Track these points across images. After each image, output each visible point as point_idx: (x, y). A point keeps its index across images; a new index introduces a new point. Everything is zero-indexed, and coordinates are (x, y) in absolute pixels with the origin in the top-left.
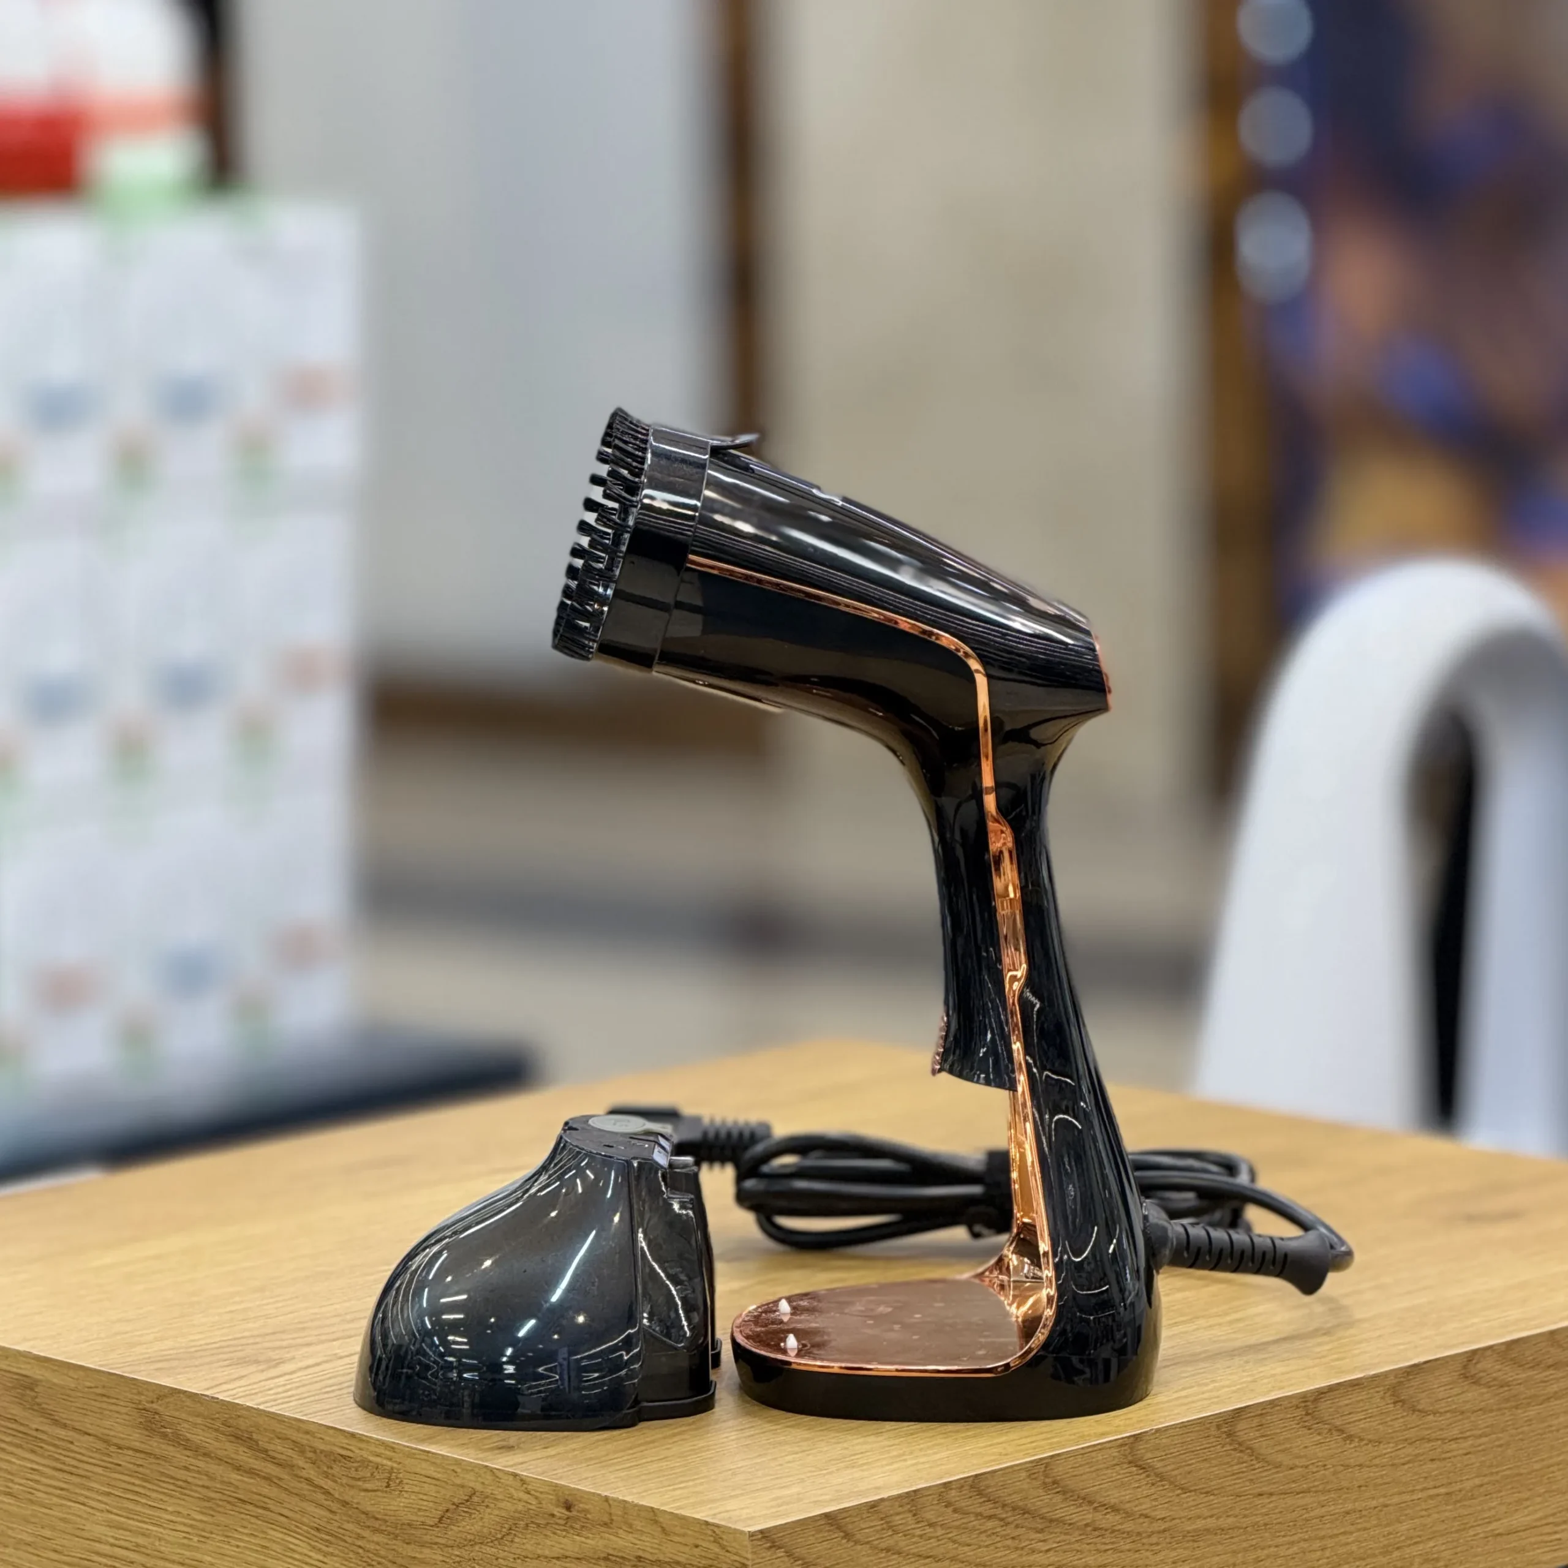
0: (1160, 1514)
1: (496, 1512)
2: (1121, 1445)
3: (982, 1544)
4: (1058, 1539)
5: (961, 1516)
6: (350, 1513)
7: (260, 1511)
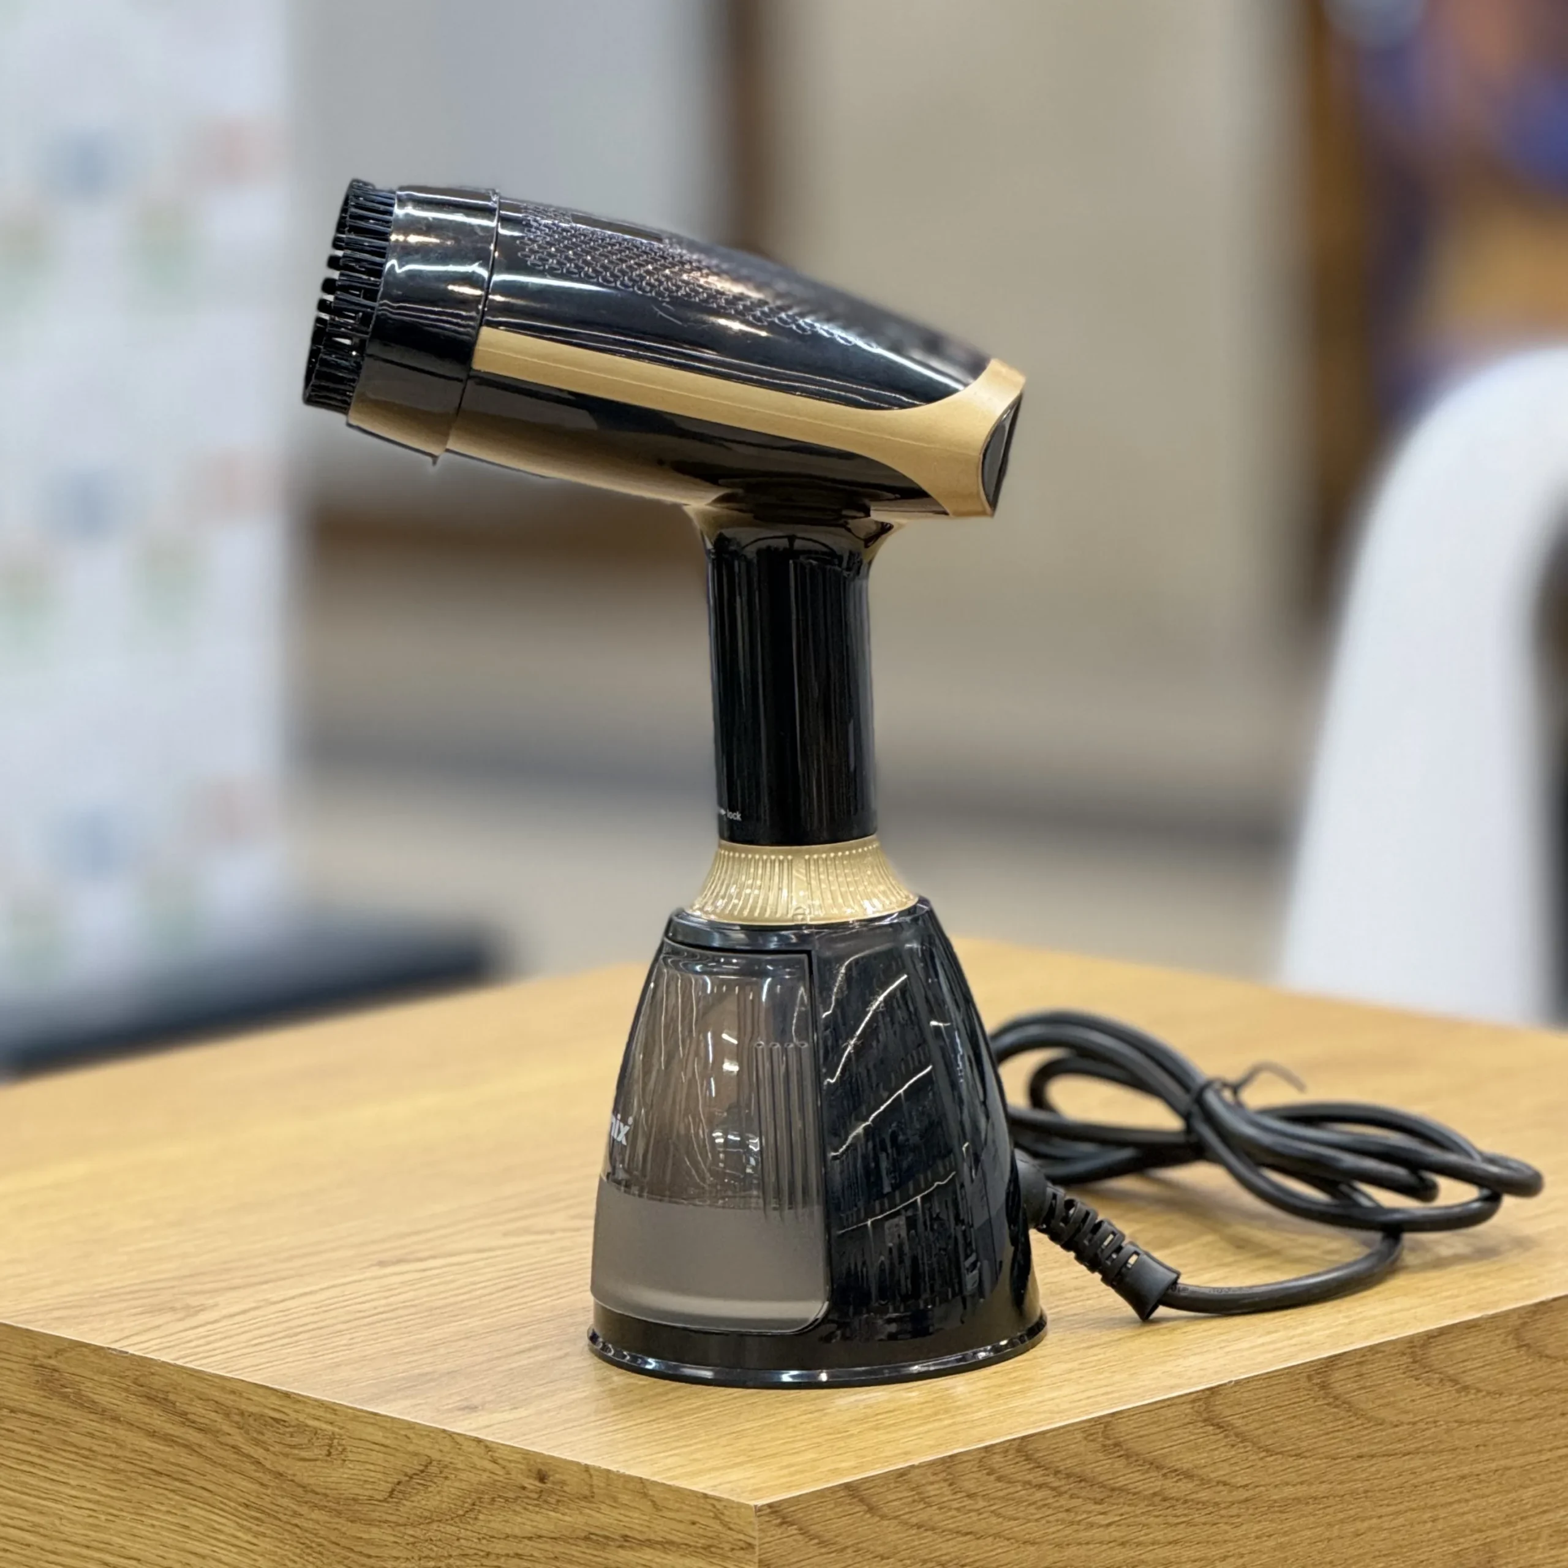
0: (1240, 1480)
1: (457, 1484)
2: (1193, 1401)
3: (1030, 1517)
4: (1123, 1511)
5: (1005, 1486)
6: (284, 1486)
7: (177, 1484)
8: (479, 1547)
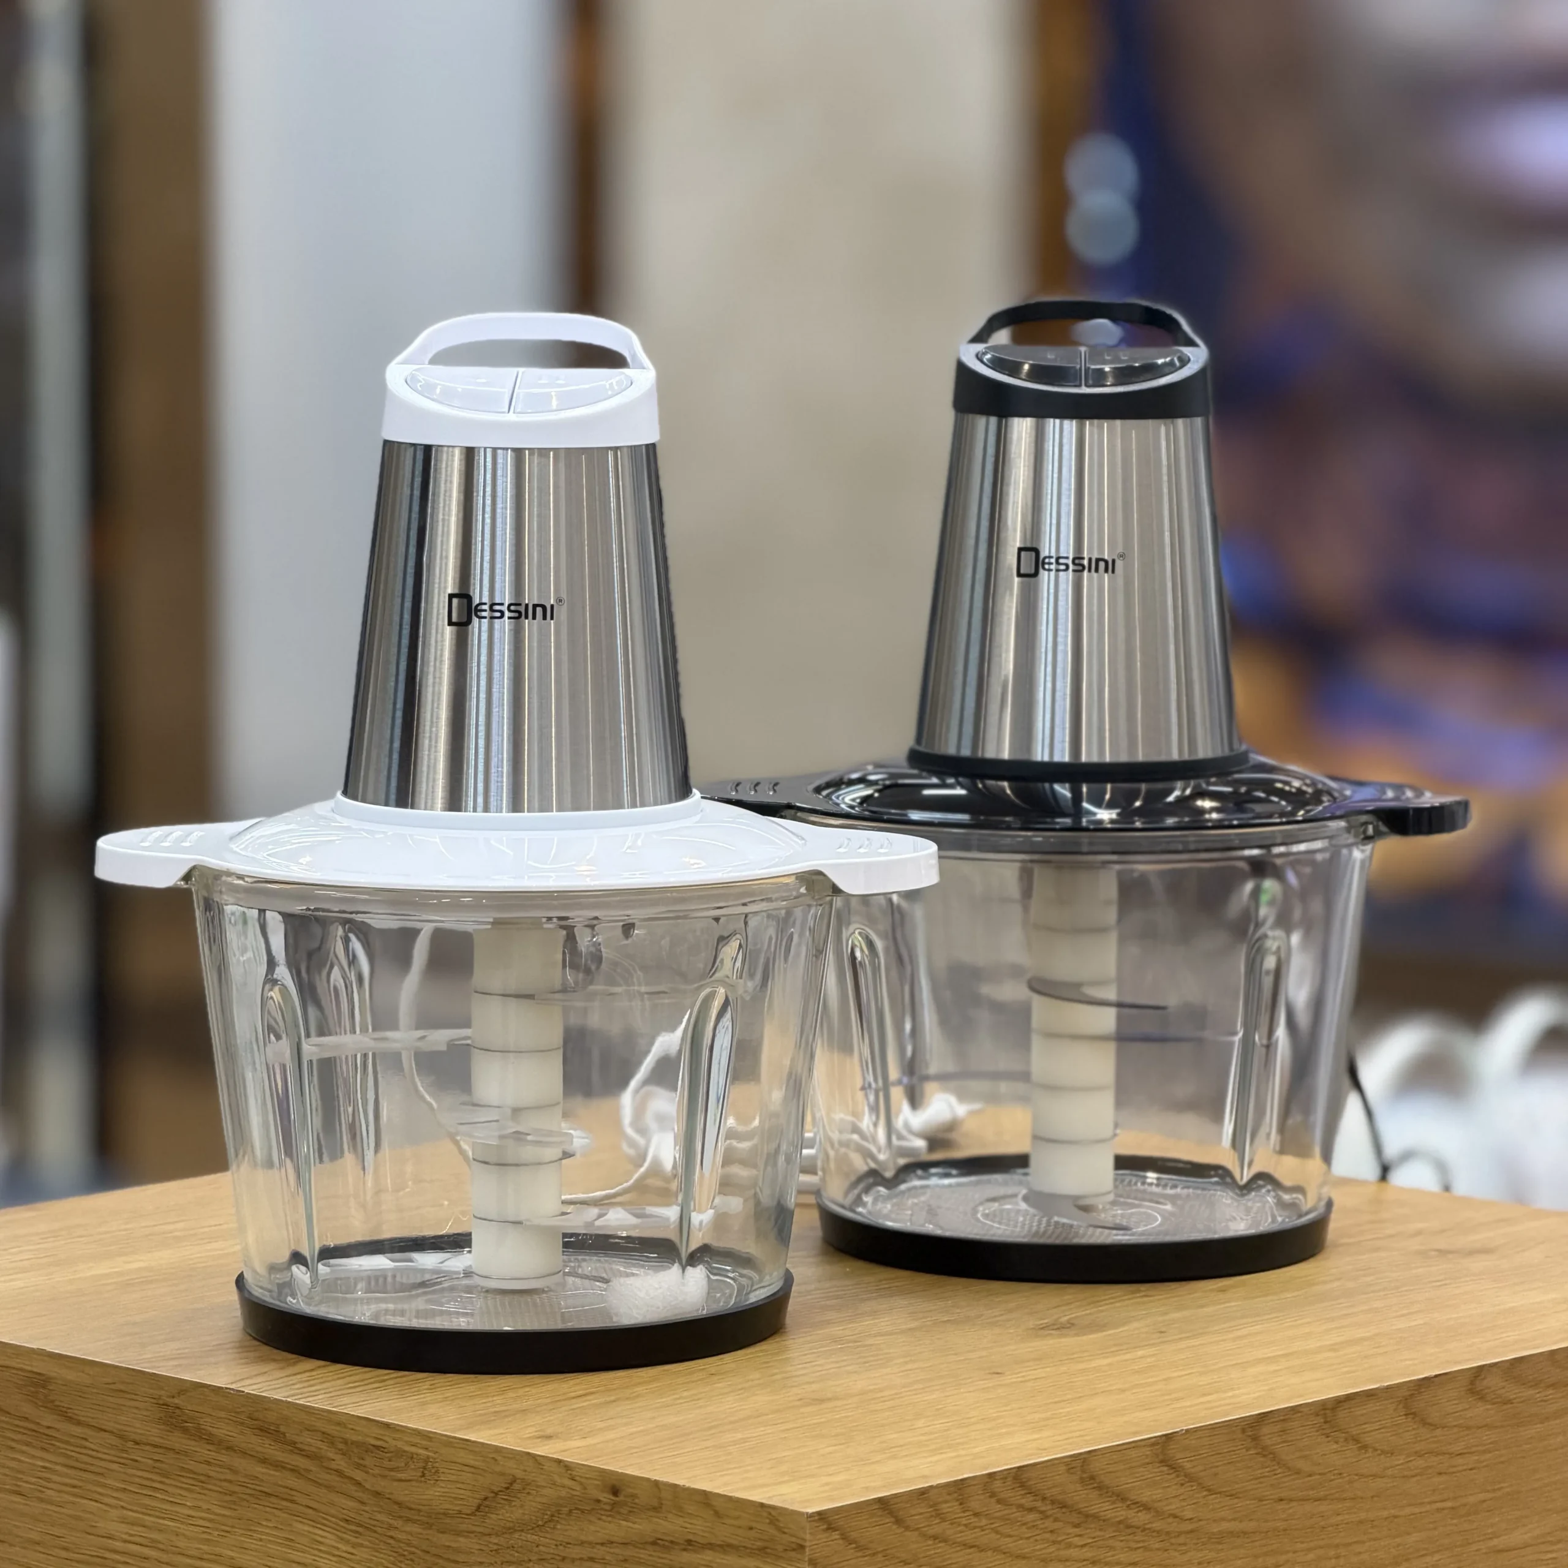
1: (538, 1499)
2: (1153, 1445)
3: (1022, 1536)
5: (1003, 1507)
6: (381, 1504)
7: (285, 1503)
8: (556, 1552)
